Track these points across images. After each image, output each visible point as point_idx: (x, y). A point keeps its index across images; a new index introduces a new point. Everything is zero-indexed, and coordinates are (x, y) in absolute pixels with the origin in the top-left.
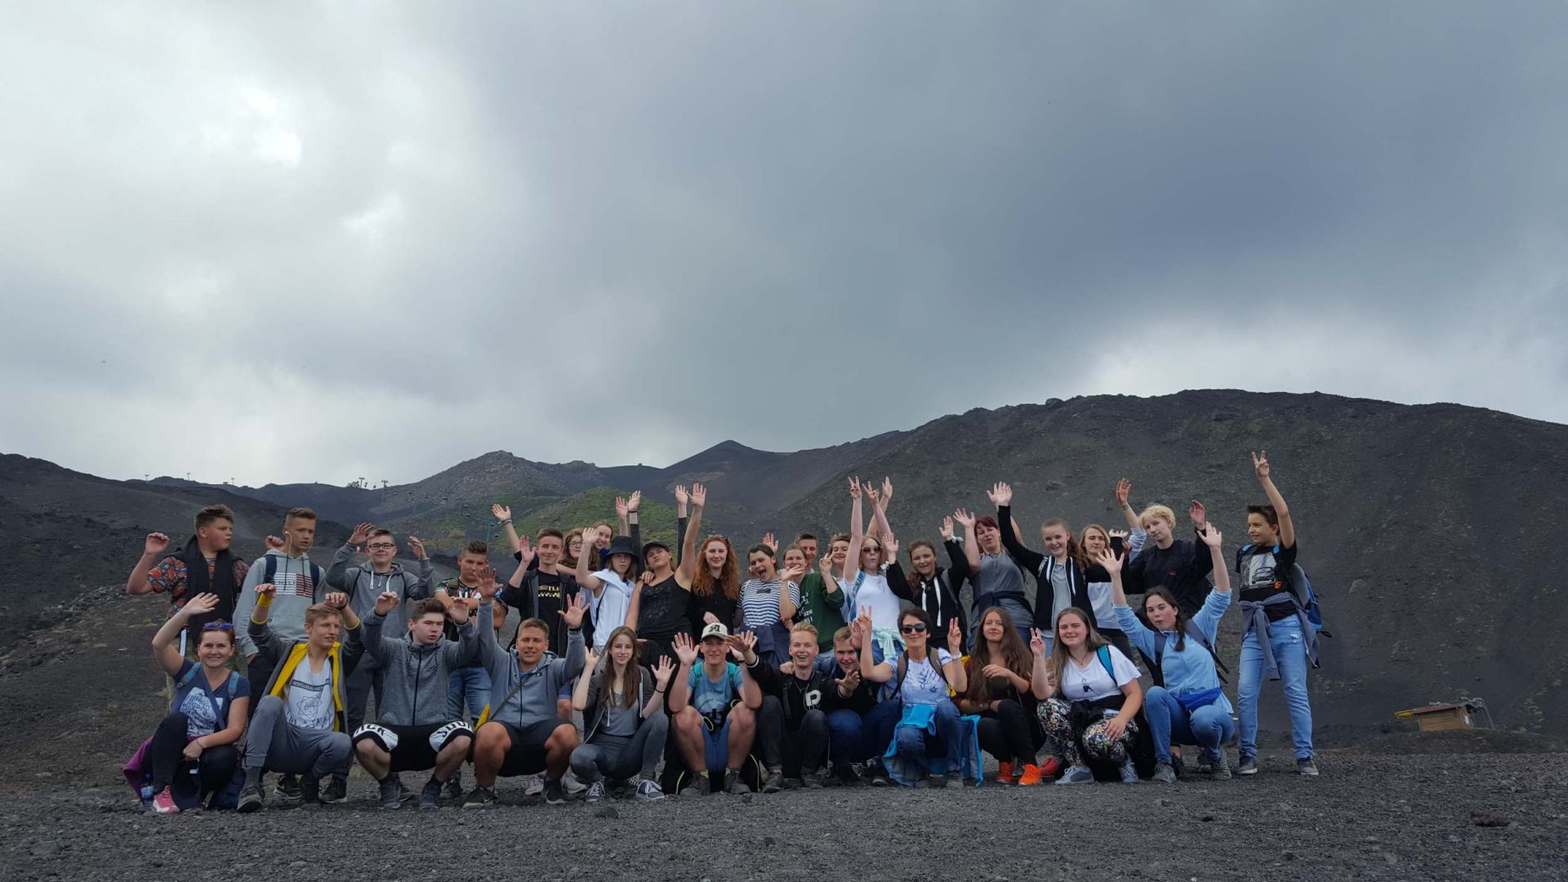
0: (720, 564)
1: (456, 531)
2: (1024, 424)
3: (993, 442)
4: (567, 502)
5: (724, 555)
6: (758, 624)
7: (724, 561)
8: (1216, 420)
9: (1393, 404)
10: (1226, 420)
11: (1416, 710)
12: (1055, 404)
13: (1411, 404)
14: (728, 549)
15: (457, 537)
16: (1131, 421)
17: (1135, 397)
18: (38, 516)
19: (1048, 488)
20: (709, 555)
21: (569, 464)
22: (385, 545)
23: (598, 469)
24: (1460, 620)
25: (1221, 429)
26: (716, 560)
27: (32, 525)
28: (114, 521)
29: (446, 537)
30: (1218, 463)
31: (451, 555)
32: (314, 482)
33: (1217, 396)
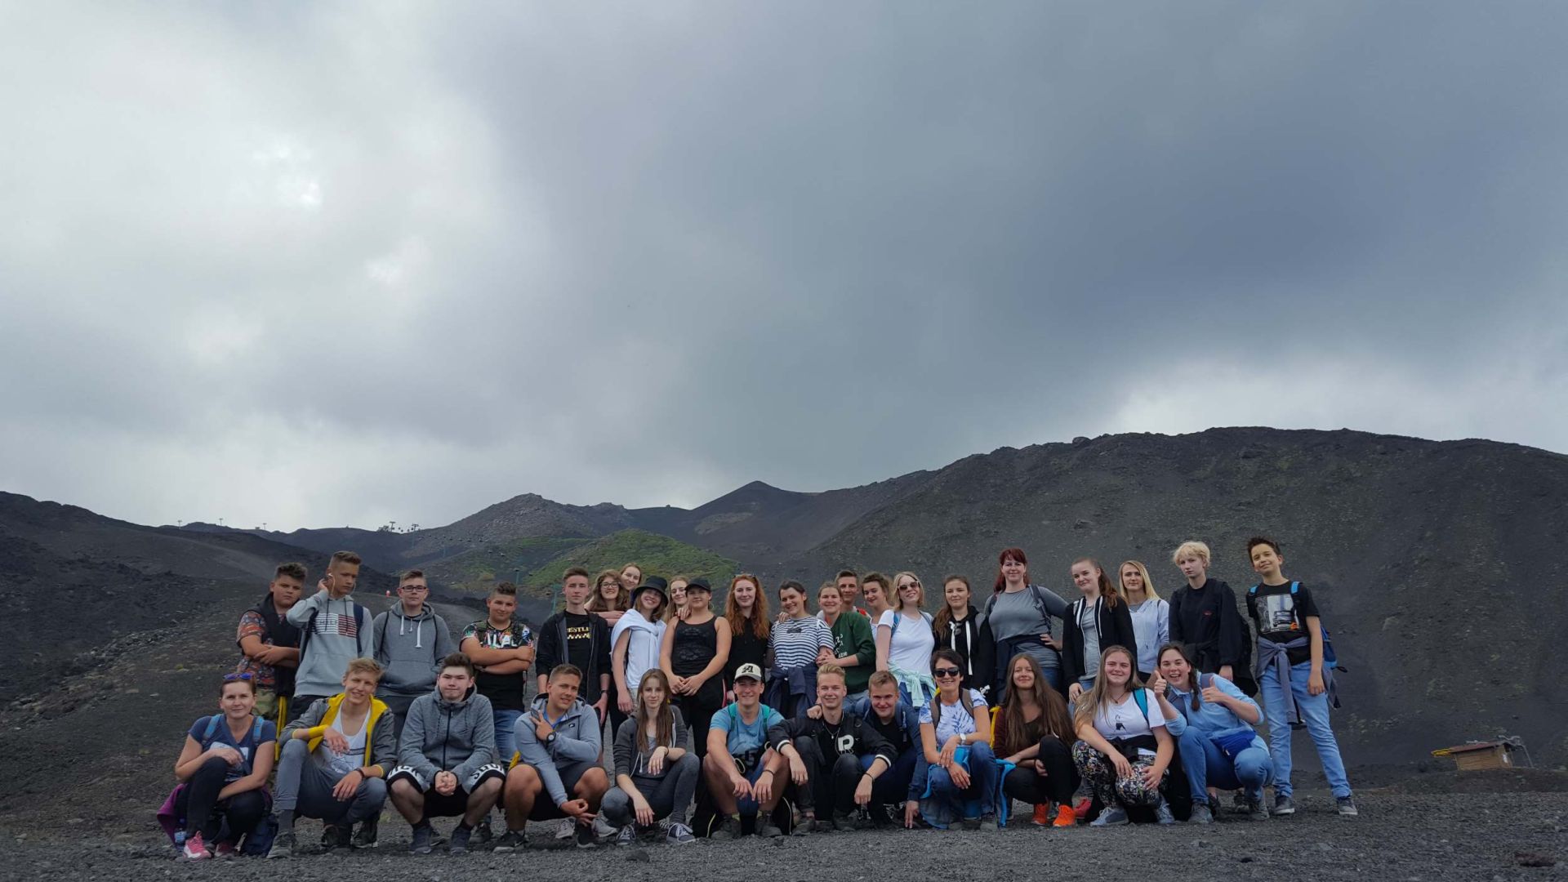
0: (749, 603)
1: (485, 574)
2: (1052, 463)
3: (1020, 481)
4: (595, 544)
5: (753, 592)
6: (790, 666)
7: (753, 599)
8: (1245, 457)
9: (1422, 440)
10: (1254, 457)
11: (1453, 749)
12: (1082, 443)
13: (1440, 440)
14: (757, 586)
15: (487, 580)
16: (1159, 458)
17: (1162, 435)
18: (70, 563)
19: (1076, 527)
20: (737, 594)
21: (597, 506)
22: (419, 587)
23: (627, 511)
24: (1495, 657)
25: (1250, 466)
26: (744, 598)
27: (66, 572)
28: (147, 567)
29: (475, 580)
30: (1248, 500)
31: (481, 598)
32: (345, 527)
33: (1244, 433)
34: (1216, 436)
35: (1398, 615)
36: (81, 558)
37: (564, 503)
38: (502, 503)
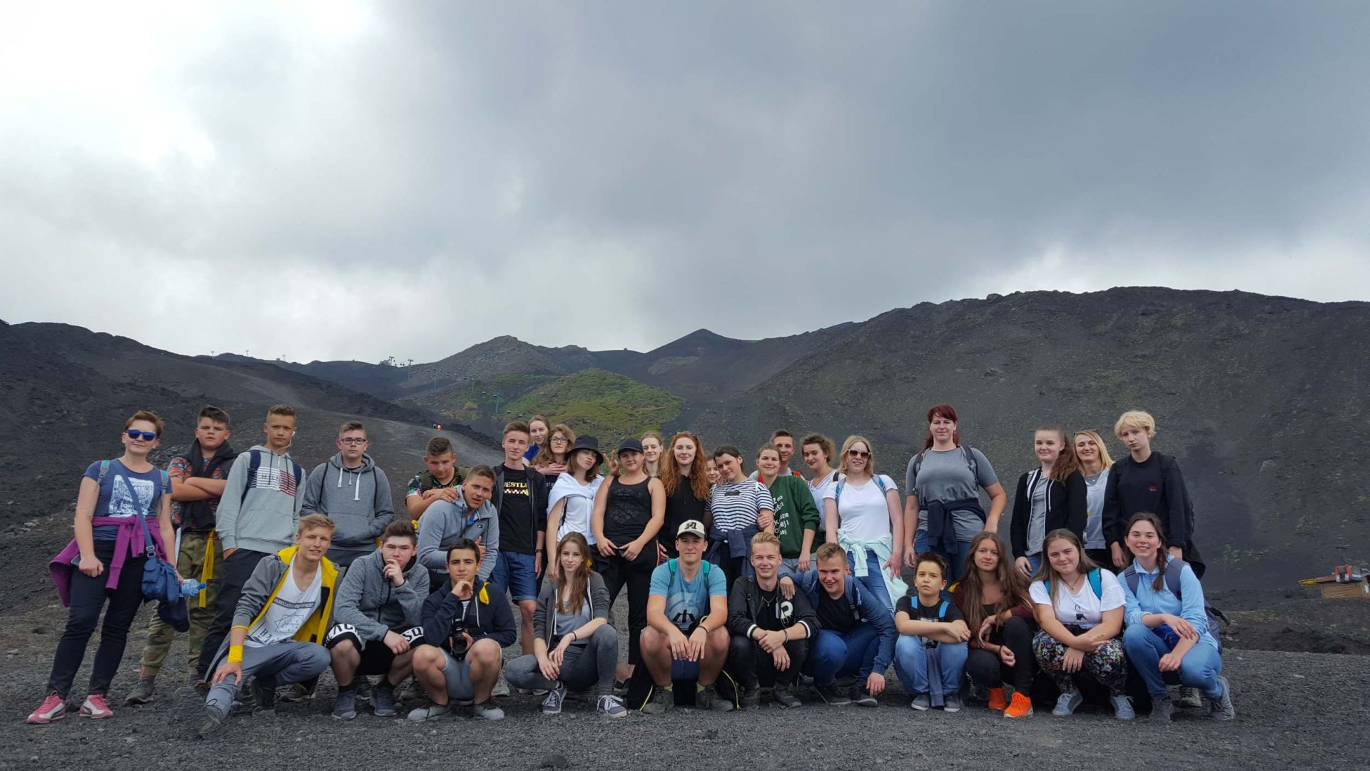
0: (688, 461)
1: (469, 404)
2: (967, 317)
3: (938, 333)
4: (563, 381)
5: (693, 451)
6: (729, 528)
7: (693, 458)
8: (1143, 314)
10: (1151, 314)
11: (1319, 579)
12: (995, 299)
14: (697, 446)
15: (472, 409)
16: (1065, 314)
17: (1068, 293)
19: (986, 374)
20: (677, 451)
21: (565, 348)
22: (358, 439)
23: (590, 353)
24: (1362, 498)
25: (1147, 323)
26: (684, 456)
27: (117, 393)
29: (461, 409)
31: (466, 425)
32: (351, 360)
33: (1144, 292)
34: (1118, 295)
35: (1274, 458)
36: (129, 381)
37: (536, 344)
38: (484, 343)
